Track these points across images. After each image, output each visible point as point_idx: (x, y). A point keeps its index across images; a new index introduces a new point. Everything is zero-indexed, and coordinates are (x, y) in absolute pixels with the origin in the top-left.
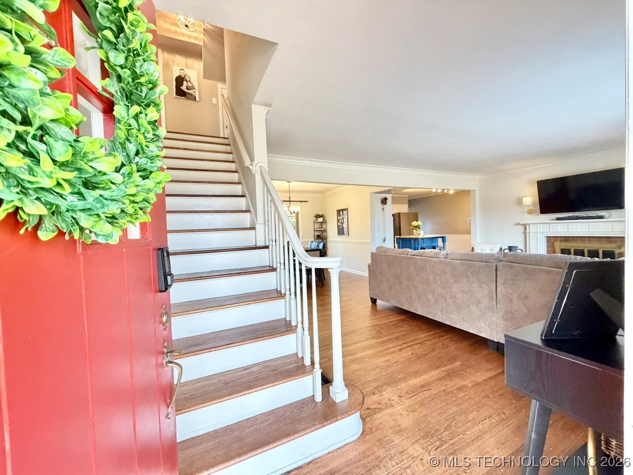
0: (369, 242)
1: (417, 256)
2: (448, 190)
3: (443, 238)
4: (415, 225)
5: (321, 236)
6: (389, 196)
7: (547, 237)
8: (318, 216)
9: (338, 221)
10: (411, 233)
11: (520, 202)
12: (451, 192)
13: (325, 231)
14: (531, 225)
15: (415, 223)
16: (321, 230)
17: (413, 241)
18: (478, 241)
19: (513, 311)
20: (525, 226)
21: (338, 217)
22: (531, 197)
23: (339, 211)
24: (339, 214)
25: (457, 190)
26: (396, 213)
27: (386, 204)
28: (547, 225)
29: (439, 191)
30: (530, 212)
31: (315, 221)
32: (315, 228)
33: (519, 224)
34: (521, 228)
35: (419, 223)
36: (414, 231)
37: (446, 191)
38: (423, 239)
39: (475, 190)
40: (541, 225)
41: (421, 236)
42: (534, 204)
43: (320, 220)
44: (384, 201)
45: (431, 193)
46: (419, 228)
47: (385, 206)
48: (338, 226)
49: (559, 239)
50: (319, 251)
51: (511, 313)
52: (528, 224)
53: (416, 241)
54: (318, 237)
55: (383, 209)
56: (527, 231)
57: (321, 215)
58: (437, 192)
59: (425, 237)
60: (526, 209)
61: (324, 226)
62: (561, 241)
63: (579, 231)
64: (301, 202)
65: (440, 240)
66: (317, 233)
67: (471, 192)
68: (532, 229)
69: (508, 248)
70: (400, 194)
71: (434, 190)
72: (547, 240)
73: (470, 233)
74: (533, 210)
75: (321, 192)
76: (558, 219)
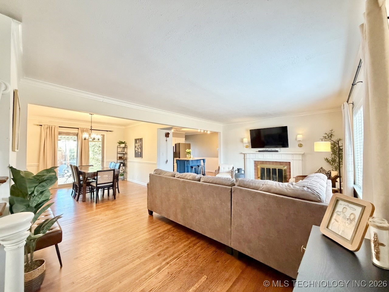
0: (156, 163)
1: (180, 178)
2: (207, 131)
3: (204, 160)
4: (188, 152)
5: (123, 157)
6: (171, 132)
7: (255, 161)
8: (121, 143)
9: (135, 147)
10: (186, 157)
11: (242, 141)
12: (209, 132)
13: (126, 153)
14: (247, 154)
15: (188, 150)
16: (123, 153)
17: (186, 162)
18: (222, 162)
19: (242, 225)
20: (244, 154)
21: (135, 144)
22: (247, 139)
23: (136, 140)
24: (136, 142)
25: (212, 131)
26: (177, 143)
27: (168, 137)
28: (255, 154)
29: (202, 131)
30: (247, 147)
31: (119, 146)
32: (118, 151)
33: (242, 153)
34: (243, 155)
35: (191, 150)
36: (187, 155)
37: (206, 131)
38: (192, 161)
39: (220, 132)
40: (252, 154)
41: (191, 159)
42: (248, 143)
43: (123, 145)
44: (167, 135)
45: (197, 132)
46: (190, 154)
47: (168, 138)
48: (135, 151)
49: (260, 162)
50: (113, 171)
51: (241, 226)
52: (246, 154)
53: (188, 162)
54: (120, 158)
55: (166, 140)
56: (246, 157)
57: (123, 142)
58: (201, 132)
59: (194, 159)
60: (245, 145)
61: (126, 150)
62: (261, 164)
63: (268, 158)
64: (107, 131)
65: (202, 161)
66: (119, 155)
67: (219, 133)
68: (248, 156)
69: (237, 169)
70: (180, 132)
71: (199, 131)
72: (255, 163)
73: (218, 157)
74: (248, 145)
75: (125, 125)
76: (259, 151)
